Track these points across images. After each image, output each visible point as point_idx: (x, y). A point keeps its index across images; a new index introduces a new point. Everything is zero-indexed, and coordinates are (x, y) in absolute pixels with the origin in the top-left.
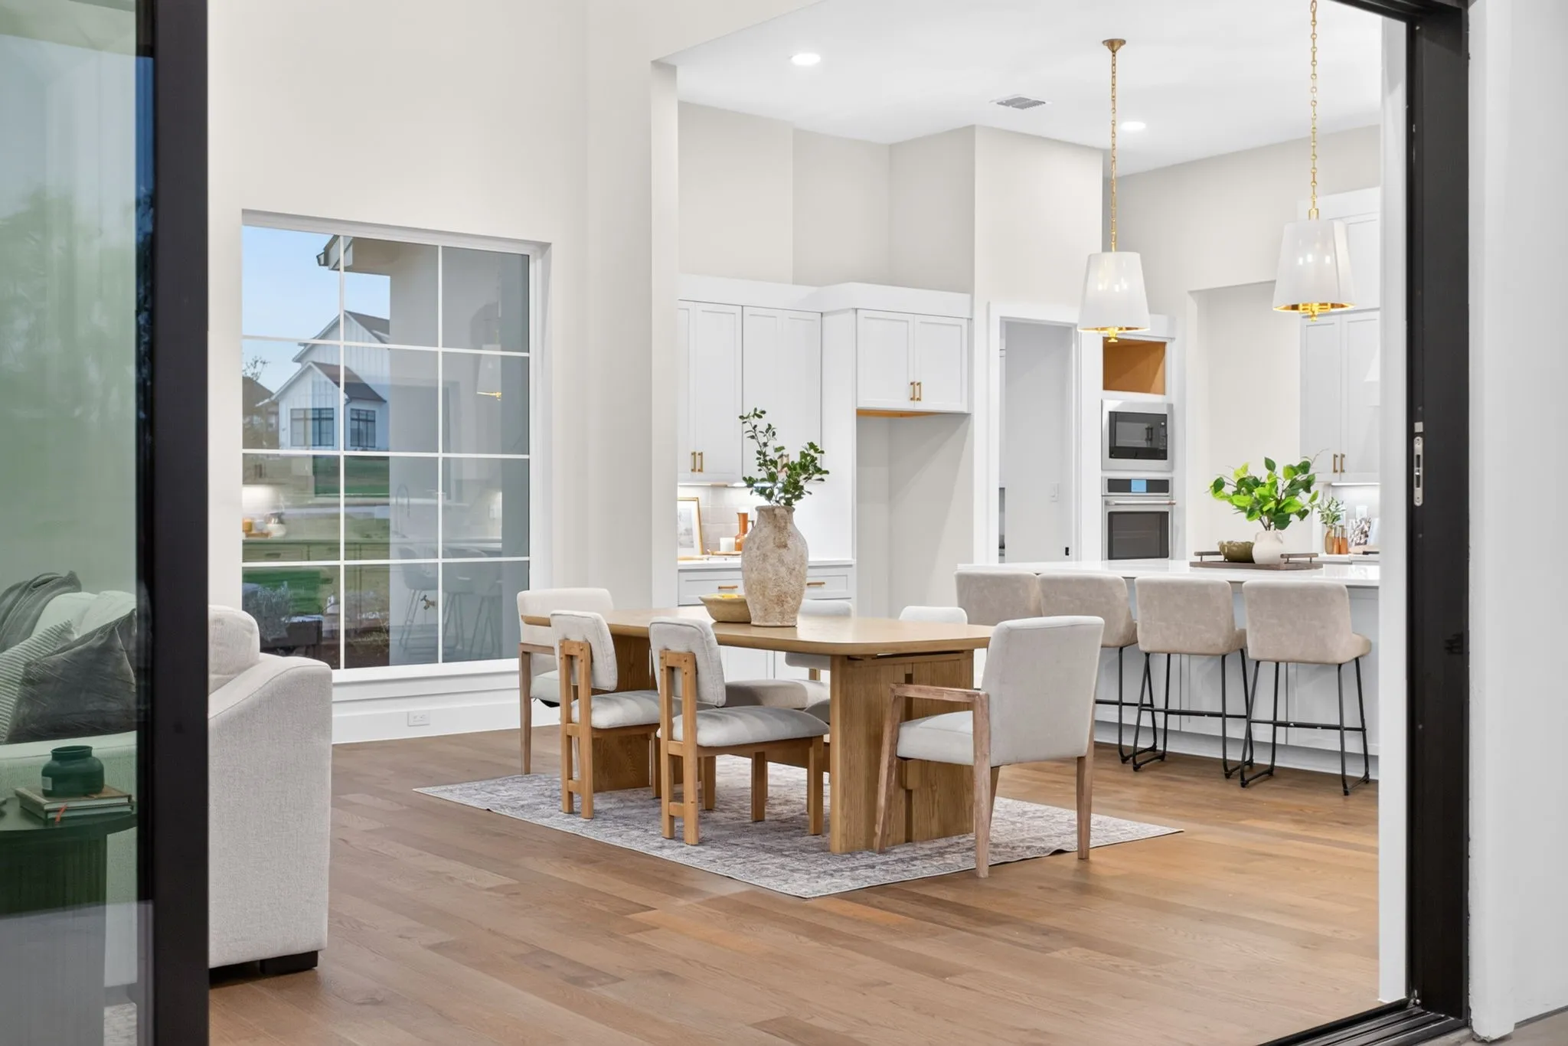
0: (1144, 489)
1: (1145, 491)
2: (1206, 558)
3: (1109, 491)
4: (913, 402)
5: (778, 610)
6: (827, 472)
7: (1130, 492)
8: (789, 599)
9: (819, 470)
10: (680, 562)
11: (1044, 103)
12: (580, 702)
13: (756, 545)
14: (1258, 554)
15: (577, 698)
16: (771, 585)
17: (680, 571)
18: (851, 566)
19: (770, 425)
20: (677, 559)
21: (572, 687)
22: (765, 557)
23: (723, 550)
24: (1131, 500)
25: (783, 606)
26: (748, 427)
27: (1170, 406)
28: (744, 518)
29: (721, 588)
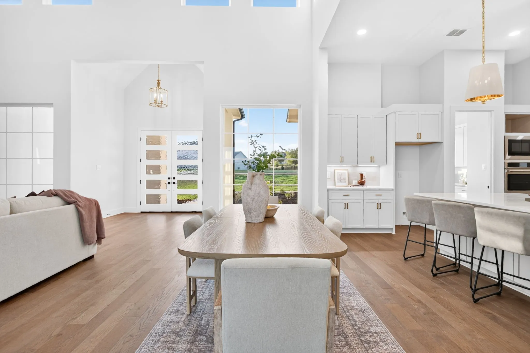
0: (526, 166)
1: (527, 167)
3: (508, 167)
4: (418, 139)
7: (519, 167)
11: (467, 30)
18: (392, 190)
23: (354, 184)
24: (521, 170)
28: (362, 175)
29: (344, 195)
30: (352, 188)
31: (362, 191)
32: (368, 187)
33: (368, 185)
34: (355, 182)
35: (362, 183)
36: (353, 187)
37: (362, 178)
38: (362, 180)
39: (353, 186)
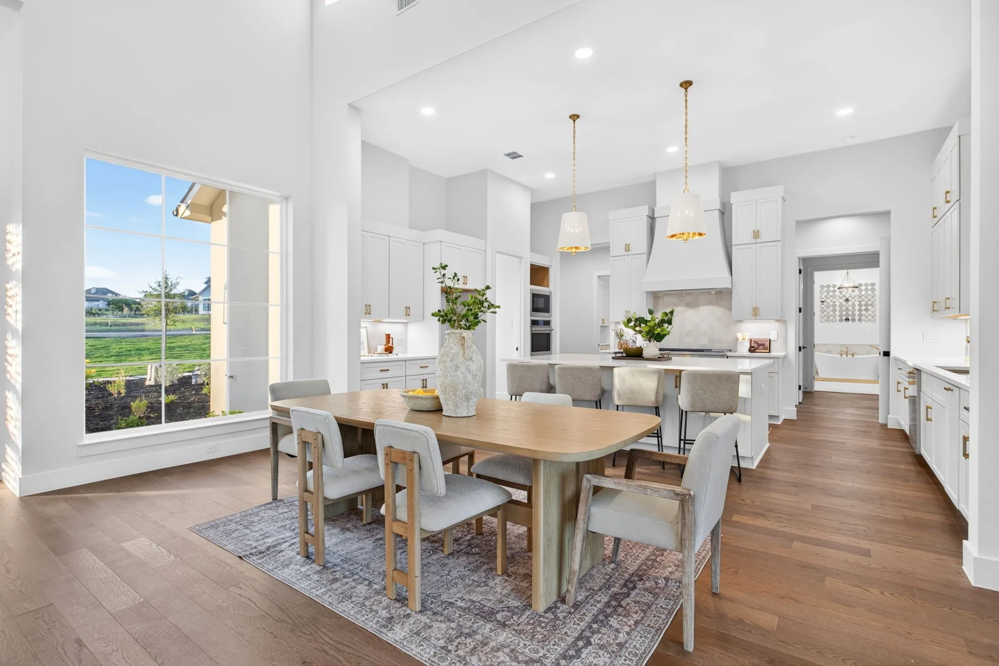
2: (618, 355)
5: (465, 404)
6: (499, 307)
8: (473, 397)
9: (491, 306)
10: (362, 358)
11: (523, 156)
12: (314, 472)
13: (450, 359)
14: (645, 354)
15: (312, 469)
16: (461, 387)
17: (361, 363)
19: (455, 274)
20: (361, 356)
21: (307, 463)
22: (457, 368)
23: (379, 352)
24: (539, 328)
25: (468, 402)
26: (438, 275)
27: (550, 292)
28: (388, 336)
29: (381, 371)
30: (376, 357)
31: (404, 362)
32: (402, 356)
33: (398, 353)
34: (381, 348)
35: (389, 350)
36: (381, 356)
37: (388, 342)
38: (389, 344)
39: (379, 355)
